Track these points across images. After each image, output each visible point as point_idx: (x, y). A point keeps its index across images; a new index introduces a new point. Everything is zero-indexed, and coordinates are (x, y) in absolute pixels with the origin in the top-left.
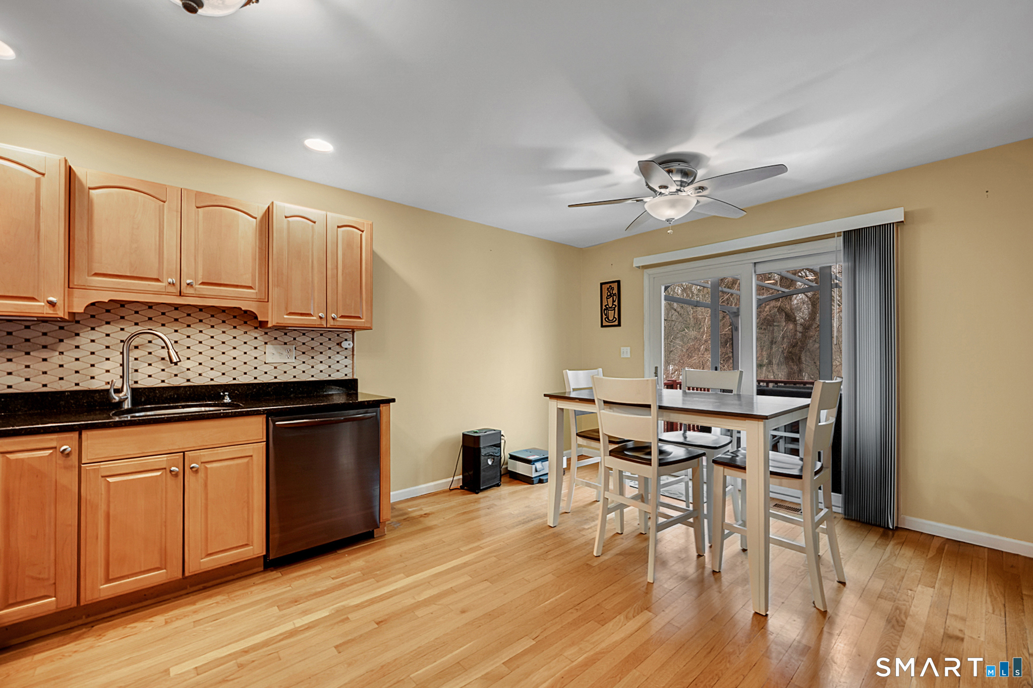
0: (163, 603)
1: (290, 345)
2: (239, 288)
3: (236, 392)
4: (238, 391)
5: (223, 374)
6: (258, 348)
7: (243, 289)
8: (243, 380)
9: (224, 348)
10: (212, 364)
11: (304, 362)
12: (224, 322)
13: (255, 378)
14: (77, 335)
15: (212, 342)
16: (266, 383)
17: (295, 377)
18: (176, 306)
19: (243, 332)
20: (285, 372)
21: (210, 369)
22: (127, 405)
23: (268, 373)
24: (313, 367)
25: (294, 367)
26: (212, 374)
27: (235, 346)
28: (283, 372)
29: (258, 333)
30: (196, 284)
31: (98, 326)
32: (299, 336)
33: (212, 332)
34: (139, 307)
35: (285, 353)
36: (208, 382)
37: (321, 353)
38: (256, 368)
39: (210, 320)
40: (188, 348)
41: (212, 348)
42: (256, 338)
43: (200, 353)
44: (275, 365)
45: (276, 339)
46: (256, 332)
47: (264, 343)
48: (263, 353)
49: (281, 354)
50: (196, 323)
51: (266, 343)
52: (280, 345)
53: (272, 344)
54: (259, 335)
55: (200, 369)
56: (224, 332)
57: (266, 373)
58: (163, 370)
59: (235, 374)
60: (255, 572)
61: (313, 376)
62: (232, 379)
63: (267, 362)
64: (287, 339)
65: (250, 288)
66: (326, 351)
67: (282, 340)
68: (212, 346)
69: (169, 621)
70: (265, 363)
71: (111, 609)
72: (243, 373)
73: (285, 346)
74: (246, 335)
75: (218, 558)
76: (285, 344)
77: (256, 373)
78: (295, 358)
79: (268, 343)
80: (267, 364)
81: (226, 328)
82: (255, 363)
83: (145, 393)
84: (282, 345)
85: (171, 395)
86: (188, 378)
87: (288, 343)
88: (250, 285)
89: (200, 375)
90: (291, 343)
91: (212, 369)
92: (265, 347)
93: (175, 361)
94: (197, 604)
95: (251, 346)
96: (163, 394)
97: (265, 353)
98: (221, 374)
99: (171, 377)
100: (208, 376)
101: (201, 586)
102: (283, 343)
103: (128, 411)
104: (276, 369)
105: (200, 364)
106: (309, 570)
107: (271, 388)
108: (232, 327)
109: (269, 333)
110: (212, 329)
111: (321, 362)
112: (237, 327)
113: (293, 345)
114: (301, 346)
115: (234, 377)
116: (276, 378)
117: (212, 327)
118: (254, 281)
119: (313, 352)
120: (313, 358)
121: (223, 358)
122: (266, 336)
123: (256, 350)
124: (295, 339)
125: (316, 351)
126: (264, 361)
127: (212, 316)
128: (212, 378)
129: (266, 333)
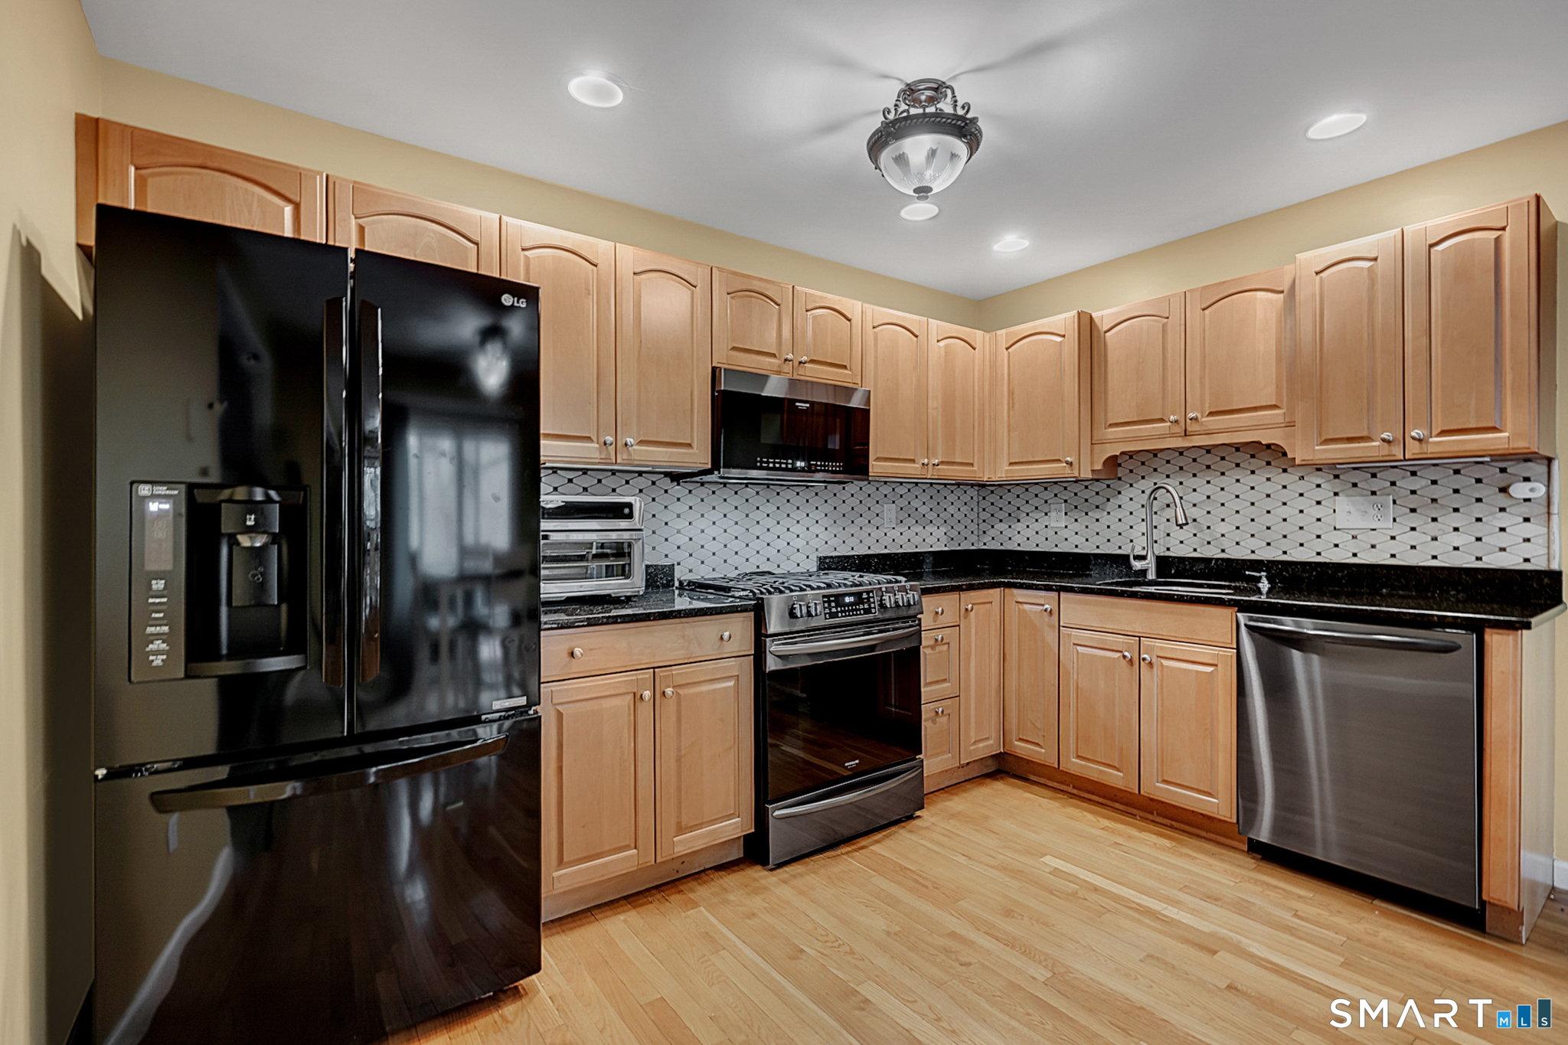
0: (1130, 815)
1: (1382, 495)
2: (1259, 411)
3: (1284, 573)
4: (1288, 572)
5: (1269, 544)
6: (1323, 503)
7: (1264, 410)
8: (1298, 555)
9: (1268, 504)
10: (1253, 528)
11: (1413, 529)
12: (1269, 463)
13: (1319, 554)
14: (1119, 493)
15: (1252, 496)
16: (1333, 564)
17: (1393, 556)
18: (1207, 448)
19: (1298, 478)
20: (1373, 546)
21: (1250, 535)
22: (1151, 575)
23: (1340, 546)
24: (1435, 539)
25: (1393, 538)
26: (1253, 543)
27: (1285, 501)
28: (1369, 546)
29: (1322, 477)
30: (1202, 417)
31: (1136, 482)
32: (1403, 478)
33: (1252, 480)
34: (1170, 454)
35: (1373, 512)
36: (1248, 554)
37: (1456, 510)
38: (1319, 537)
39: (1249, 463)
40: (1223, 505)
41: (1253, 504)
42: (1319, 486)
43: (1237, 512)
44: (1354, 533)
45: (1355, 485)
46: (1318, 476)
47: (1332, 494)
48: (1332, 511)
49: (1365, 512)
50: (1231, 469)
51: (1336, 494)
52: (1363, 495)
53: (1348, 496)
54: (1323, 481)
55: (1237, 536)
56: (1268, 479)
57: (1336, 546)
58: (1195, 535)
59: (1285, 545)
60: (1234, 846)
61: (1434, 557)
62: (1281, 552)
63: (1337, 527)
64: (1376, 484)
65: (1275, 407)
66: (1468, 505)
67: (1367, 487)
68: (1253, 501)
69: (1106, 829)
70: (1335, 528)
71: (1089, 792)
72: (1298, 545)
73: (1374, 497)
74: (1302, 481)
75: (1176, 792)
76: (1374, 493)
77: (1319, 545)
78: (1394, 520)
79: (1340, 494)
80: (1339, 530)
81: (1271, 472)
82: (1318, 528)
83: (1174, 564)
84: (1367, 495)
85: (1201, 569)
86: (1223, 548)
87: (1378, 493)
88: (1274, 403)
89: (1237, 543)
90: (1386, 491)
91: (1253, 535)
92: (1335, 501)
93: (1180, 522)
94: (1143, 833)
95: (1311, 499)
96: (1193, 566)
97: (1334, 511)
98: (1265, 544)
99: (1204, 545)
100: (1248, 547)
101: (1168, 822)
102: (1370, 493)
103: (1151, 583)
104: (1355, 540)
105: (1238, 528)
106: (1282, 885)
107: (1343, 572)
108: (1281, 470)
109: (1341, 477)
110: (1253, 476)
111: (1456, 529)
112: (1289, 470)
113: (1389, 495)
114: (1406, 496)
115: (1285, 550)
116: (1355, 555)
117: (1253, 472)
118: (1279, 394)
119: (1435, 508)
120: (1434, 520)
121: (1268, 520)
122: (1337, 480)
123: (1319, 506)
124: (1393, 484)
125: (1442, 505)
126: (1333, 524)
127: (1253, 456)
128: (1253, 549)
129: (1336, 477)
